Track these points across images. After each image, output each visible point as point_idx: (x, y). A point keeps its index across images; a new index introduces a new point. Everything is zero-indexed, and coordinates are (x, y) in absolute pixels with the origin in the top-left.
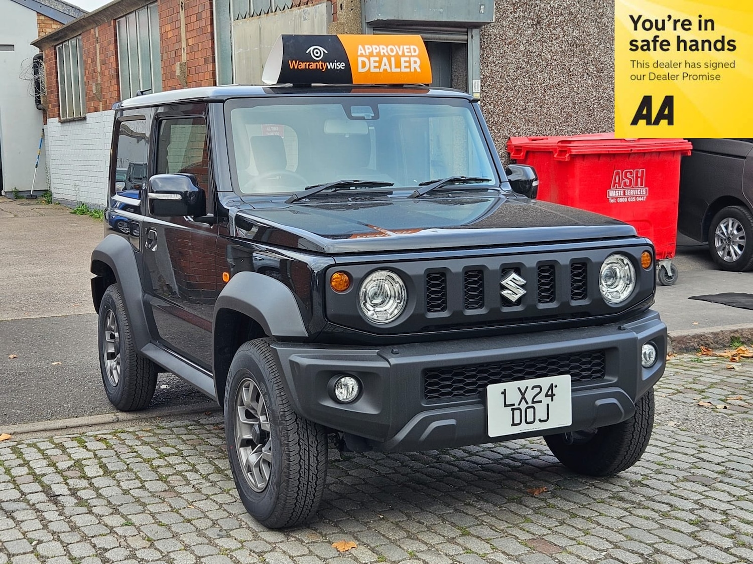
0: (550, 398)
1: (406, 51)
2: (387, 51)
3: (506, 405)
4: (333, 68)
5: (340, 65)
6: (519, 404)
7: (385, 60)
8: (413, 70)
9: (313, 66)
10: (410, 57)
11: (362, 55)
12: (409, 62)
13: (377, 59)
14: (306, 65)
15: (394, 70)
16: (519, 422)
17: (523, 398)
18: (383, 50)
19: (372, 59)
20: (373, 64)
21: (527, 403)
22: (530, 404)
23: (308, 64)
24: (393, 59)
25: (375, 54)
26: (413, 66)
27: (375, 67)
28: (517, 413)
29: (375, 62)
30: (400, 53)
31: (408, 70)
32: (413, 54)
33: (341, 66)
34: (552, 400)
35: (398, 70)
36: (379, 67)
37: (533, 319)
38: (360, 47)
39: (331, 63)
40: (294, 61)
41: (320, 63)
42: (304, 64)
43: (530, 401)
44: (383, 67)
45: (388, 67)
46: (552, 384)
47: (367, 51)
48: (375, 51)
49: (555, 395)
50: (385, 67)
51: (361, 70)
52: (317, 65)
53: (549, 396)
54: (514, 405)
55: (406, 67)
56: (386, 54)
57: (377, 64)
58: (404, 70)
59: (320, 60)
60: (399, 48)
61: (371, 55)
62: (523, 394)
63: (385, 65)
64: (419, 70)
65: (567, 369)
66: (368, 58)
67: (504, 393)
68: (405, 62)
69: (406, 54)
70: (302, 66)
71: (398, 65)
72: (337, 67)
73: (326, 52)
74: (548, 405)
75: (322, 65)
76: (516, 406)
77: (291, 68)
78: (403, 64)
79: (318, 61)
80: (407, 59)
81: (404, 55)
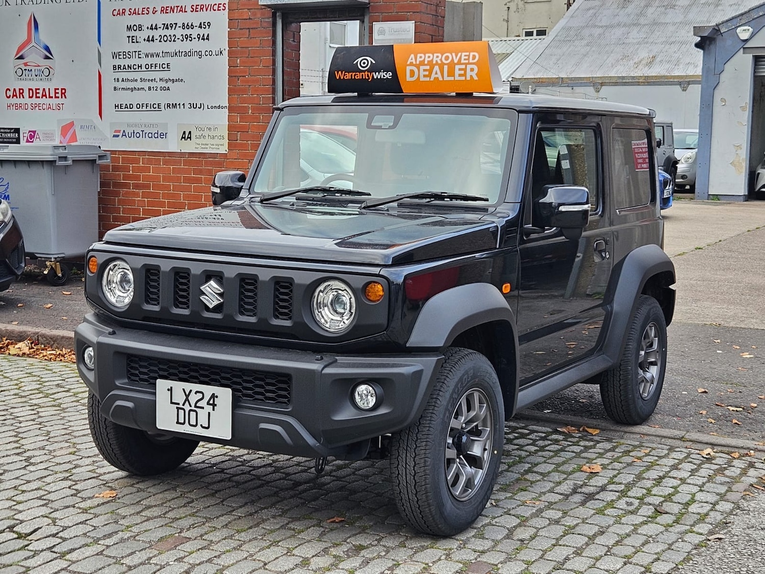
0: (212, 407)
1: (463, 57)
2: (441, 60)
3: (172, 403)
4: (379, 77)
5: (386, 74)
6: (183, 405)
7: (436, 68)
8: (468, 78)
9: (359, 76)
10: (466, 64)
11: (411, 64)
12: (465, 70)
13: (428, 67)
14: (352, 75)
15: (446, 78)
16: (183, 422)
17: (187, 400)
18: (437, 58)
19: (422, 68)
20: (422, 73)
21: (191, 406)
22: (193, 408)
23: (354, 74)
24: (446, 67)
25: (426, 62)
26: (469, 73)
27: (425, 76)
28: (181, 412)
29: (425, 70)
30: (456, 61)
31: (463, 78)
32: (471, 61)
33: (389, 75)
34: (214, 410)
35: (452, 78)
36: (429, 76)
37: (193, 324)
38: (412, 56)
39: (377, 73)
40: (340, 72)
41: (366, 73)
42: (350, 74)
43: (193, 405)
44: (433, 76)
45: (439, 75)
46: (213, 394)
47: (419, 59)
48: (427, 59)
49: (216, 405)
50: (436, 76)
51: (408, 79)
52: (362, 75)
53: (211, 404)
54: (178, 404)
55: (460, 75)
56: (439, 62)
57: (427, 73)
58: (457, 78)
59: (366, 70)
60: (456, 56)
61: (422, 63)
62: (187, 396)
63: (436, 73)
64: (476, 78)
65: (228, 382)
66: (418, 67)
67: (171, 390)
68: (460, 70)
69: (463, 61)
70: (348, 76)
71: (451, 73)
72: (384, 76)
73: (374, 62)
74: (209, 413)
75: (368, 75)
76: (181, 406)
77: (338, 78)
78: (457, 72)
79: (364, 71)
80: (463, 67)
81: (459, 63)
